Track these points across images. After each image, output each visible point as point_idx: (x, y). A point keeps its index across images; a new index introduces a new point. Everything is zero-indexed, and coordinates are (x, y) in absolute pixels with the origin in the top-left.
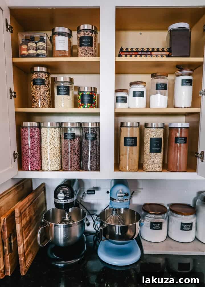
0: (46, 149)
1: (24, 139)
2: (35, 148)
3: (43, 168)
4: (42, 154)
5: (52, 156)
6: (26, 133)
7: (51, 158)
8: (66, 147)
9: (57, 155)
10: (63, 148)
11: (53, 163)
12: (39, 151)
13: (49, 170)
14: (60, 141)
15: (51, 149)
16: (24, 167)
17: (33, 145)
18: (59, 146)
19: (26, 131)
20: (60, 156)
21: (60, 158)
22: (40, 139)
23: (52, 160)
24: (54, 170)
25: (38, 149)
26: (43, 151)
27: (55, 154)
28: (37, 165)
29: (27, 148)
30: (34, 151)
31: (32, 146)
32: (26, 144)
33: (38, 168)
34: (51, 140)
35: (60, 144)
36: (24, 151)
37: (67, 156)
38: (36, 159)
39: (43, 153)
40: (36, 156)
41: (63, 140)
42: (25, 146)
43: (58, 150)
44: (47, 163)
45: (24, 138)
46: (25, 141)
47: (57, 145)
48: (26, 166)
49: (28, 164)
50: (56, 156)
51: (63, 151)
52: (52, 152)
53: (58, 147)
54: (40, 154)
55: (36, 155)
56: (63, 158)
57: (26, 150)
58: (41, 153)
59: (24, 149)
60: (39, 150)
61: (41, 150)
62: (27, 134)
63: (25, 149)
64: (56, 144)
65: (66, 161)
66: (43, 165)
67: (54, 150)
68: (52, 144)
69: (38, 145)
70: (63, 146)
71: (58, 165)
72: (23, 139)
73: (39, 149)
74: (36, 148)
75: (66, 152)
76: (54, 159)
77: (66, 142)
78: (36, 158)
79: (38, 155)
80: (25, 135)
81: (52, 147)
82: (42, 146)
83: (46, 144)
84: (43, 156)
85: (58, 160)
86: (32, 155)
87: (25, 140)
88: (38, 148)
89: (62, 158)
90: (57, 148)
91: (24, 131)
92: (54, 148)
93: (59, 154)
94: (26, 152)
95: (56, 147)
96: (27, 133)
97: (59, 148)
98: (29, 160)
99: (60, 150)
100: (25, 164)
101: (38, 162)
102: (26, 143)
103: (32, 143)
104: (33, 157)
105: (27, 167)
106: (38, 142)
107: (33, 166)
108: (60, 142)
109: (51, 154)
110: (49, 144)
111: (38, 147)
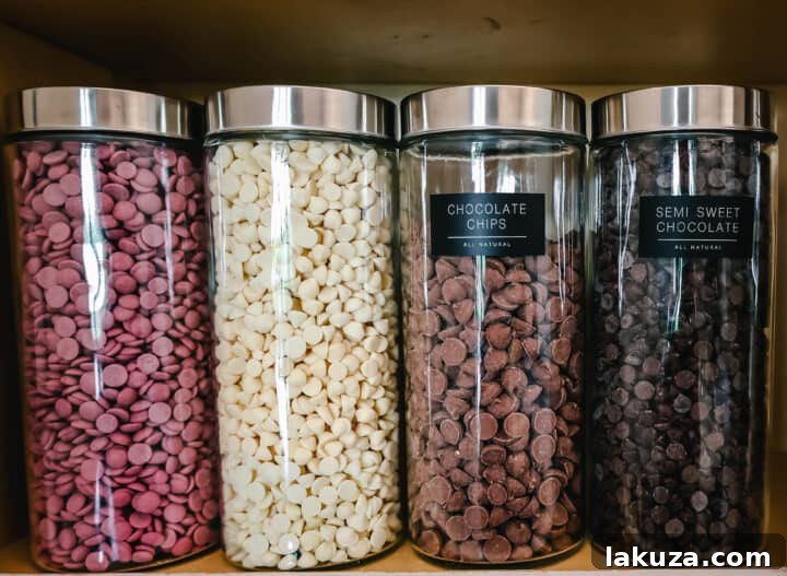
0: (258, 354)
1: (34, 263)
2: (145, 348)
3: (231, 535)
4: (221, 407)
5: (315, 425)
6: (52, 196)
7: (309, 445)
8: (451, 330)
9: (365, 414)
10: (418, 346)
11: (328, 495)
12: (188, 377)
13: (289, 562)
14: (390, 281)
15: (309, 351)
16: (40, 539)
17: (122, 314)
18: (382, 326)
19: (53, 173)
20: (394, 417)
21: (395, 437)
22: (200, 260)
23: (311, 467)
24: (340, 558)
25: (179, 360)
26: (224, 374)
27: (348, 402)
28: (174, 514)
29: (67, 350)
30: (137, 379)
31: (118, 324)
32: (59, 312)
33: (179, 536)
34: (303, 264)
35: (391, 308)
36: (40, 376)
37: (461, 420)
38: (159, 457)
39: (227, 396)
40: (157, 429)
41: (420, 266)
42: (48, 324)
43: (372, 361)
44: (268, 490)
45: (33, 249)
46: (48, 277)
47: (363, 316)
48: (60, 526)
49: (75, 504)
50: (355, 424)
51: (425, 374)
52: (313, 389)
53: (372, 332)
54: (198, 406)
55: (158, 414)
56: (425, 438)
57: (61, 373)
58: (208, 398)
59: (34, 356)
60: (186, 363)
61: (207, 366)
62: (61, 208)
63: (46, 356)
64: (352, 305)
65: (457, 474)
66: (231, 508)
67: (338, 370)
68: (311, 306)
69: (182, 320)
70: (423, 322)
71: (377, 502)
72: (27, 257)
73: (193, 354)
74: (163, 346)
75: (451, 383)
76: (335, 448)
77: (452, 287)
78: (157, 447)
79: (182, 412)
80: (39, 219)
81: (313, 333)
82: (223, 330)
83: (257, 307)
84: (227, 425)
85: (370, 458)
86: (121, 421)
87: (44, 264)
88: (181, 352)
89: (414, 443)
90: (367, 343)
91: (35, 179)
92: (337, 347)
93: (383, 405)
94: (52, 385)
95: (354, 330)
96: (58, 202)
97: (383, 345)
98: (93, 470)
99: (394, 366)
100: (52, 506)
101: (180, 483)
102: (56, 298)
103: (119, 294)
104: (131, 434)
105: (66, 539)
106: (185, 287)
107: (135, 522)
108: (389, 292)
109: (302, 406)
110: (281, 302)
111: (177, 342)
